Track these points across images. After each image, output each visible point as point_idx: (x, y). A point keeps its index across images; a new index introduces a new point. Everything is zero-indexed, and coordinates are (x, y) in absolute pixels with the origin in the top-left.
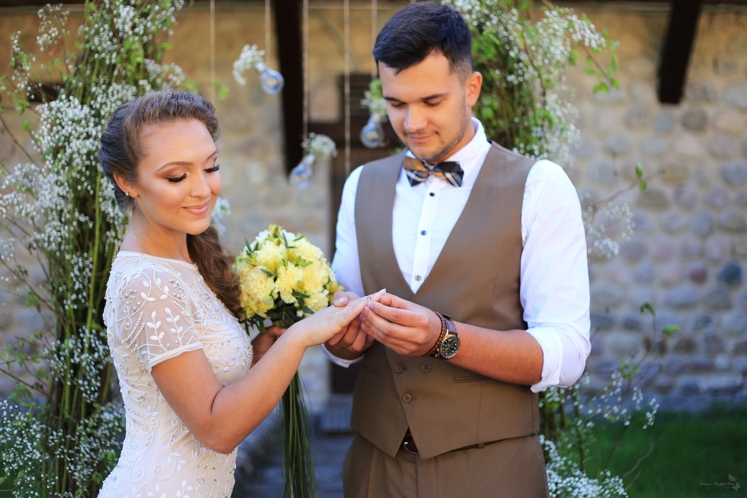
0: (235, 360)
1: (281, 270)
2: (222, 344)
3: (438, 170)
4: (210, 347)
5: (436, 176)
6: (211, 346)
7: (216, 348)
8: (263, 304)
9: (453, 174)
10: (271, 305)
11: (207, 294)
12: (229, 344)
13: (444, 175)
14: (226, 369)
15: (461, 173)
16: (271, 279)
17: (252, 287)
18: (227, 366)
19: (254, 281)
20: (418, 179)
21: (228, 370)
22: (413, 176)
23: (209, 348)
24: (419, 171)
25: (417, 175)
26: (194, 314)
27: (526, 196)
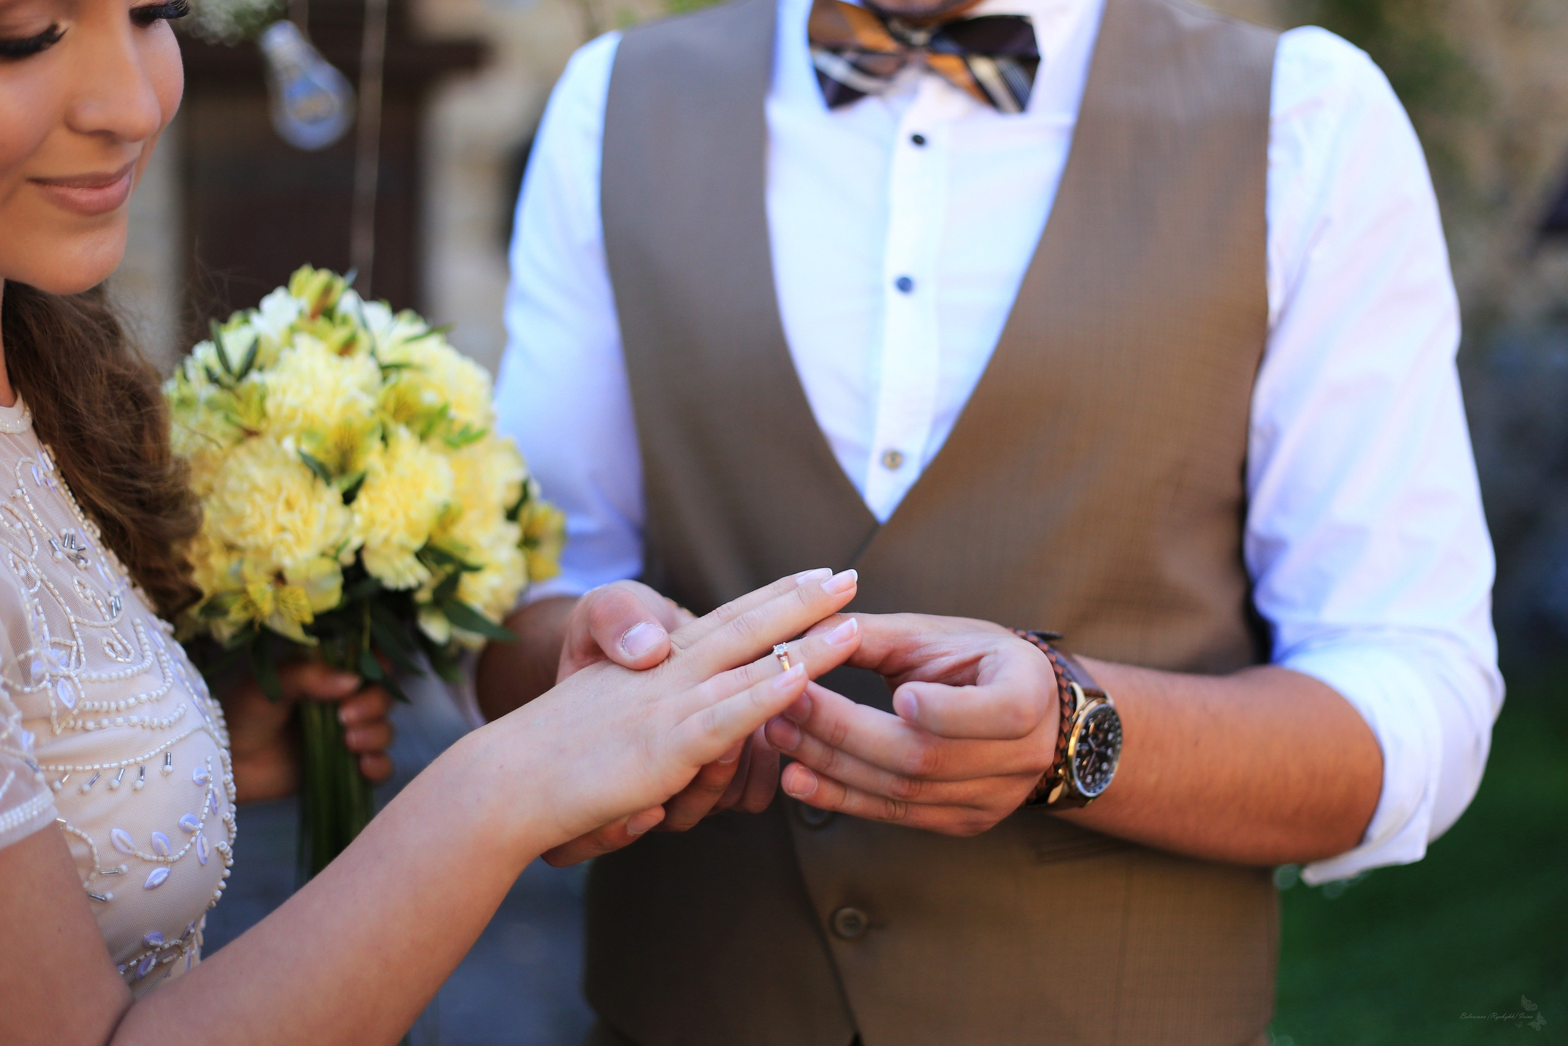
0: (189, 832)
1: (371, 458)
2: (142, 773)
3: (948, 45)
4: (87, 787)
5: (930, 70)
6: (92, 783)
7: (111, 789)
8: (301, 592)
9: (1004, 64)
10: (331, 596)
11: (72, 539)
12: (168, 768)
13: (968, 67)
14: (157, 874)
15: (1030, 61)
16: (332, 495)
17: (252, 521)
18: (158, 863)
19: (258, 497)
20: (858, 81)
21: (165, 880)
22: (838, 69)
23: (82, 792)
24: (864, 51)
25: (857, 67)
26: (22, 656)
27: (1277, 154)
